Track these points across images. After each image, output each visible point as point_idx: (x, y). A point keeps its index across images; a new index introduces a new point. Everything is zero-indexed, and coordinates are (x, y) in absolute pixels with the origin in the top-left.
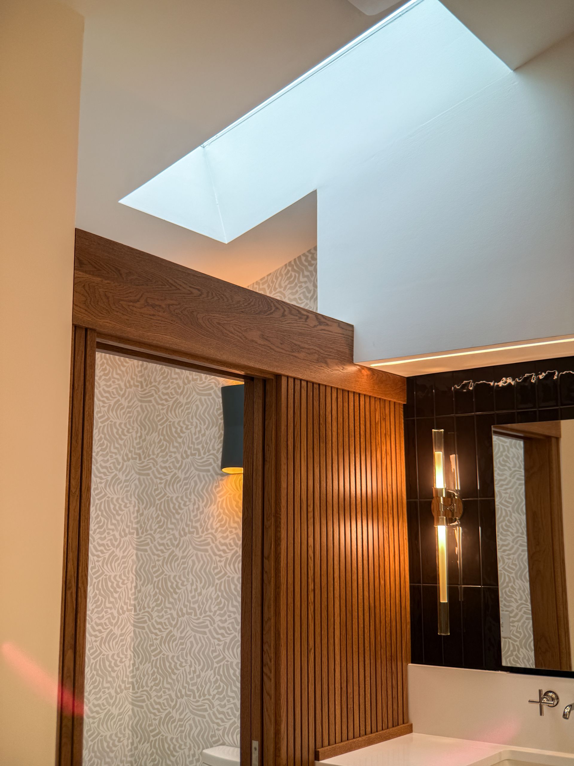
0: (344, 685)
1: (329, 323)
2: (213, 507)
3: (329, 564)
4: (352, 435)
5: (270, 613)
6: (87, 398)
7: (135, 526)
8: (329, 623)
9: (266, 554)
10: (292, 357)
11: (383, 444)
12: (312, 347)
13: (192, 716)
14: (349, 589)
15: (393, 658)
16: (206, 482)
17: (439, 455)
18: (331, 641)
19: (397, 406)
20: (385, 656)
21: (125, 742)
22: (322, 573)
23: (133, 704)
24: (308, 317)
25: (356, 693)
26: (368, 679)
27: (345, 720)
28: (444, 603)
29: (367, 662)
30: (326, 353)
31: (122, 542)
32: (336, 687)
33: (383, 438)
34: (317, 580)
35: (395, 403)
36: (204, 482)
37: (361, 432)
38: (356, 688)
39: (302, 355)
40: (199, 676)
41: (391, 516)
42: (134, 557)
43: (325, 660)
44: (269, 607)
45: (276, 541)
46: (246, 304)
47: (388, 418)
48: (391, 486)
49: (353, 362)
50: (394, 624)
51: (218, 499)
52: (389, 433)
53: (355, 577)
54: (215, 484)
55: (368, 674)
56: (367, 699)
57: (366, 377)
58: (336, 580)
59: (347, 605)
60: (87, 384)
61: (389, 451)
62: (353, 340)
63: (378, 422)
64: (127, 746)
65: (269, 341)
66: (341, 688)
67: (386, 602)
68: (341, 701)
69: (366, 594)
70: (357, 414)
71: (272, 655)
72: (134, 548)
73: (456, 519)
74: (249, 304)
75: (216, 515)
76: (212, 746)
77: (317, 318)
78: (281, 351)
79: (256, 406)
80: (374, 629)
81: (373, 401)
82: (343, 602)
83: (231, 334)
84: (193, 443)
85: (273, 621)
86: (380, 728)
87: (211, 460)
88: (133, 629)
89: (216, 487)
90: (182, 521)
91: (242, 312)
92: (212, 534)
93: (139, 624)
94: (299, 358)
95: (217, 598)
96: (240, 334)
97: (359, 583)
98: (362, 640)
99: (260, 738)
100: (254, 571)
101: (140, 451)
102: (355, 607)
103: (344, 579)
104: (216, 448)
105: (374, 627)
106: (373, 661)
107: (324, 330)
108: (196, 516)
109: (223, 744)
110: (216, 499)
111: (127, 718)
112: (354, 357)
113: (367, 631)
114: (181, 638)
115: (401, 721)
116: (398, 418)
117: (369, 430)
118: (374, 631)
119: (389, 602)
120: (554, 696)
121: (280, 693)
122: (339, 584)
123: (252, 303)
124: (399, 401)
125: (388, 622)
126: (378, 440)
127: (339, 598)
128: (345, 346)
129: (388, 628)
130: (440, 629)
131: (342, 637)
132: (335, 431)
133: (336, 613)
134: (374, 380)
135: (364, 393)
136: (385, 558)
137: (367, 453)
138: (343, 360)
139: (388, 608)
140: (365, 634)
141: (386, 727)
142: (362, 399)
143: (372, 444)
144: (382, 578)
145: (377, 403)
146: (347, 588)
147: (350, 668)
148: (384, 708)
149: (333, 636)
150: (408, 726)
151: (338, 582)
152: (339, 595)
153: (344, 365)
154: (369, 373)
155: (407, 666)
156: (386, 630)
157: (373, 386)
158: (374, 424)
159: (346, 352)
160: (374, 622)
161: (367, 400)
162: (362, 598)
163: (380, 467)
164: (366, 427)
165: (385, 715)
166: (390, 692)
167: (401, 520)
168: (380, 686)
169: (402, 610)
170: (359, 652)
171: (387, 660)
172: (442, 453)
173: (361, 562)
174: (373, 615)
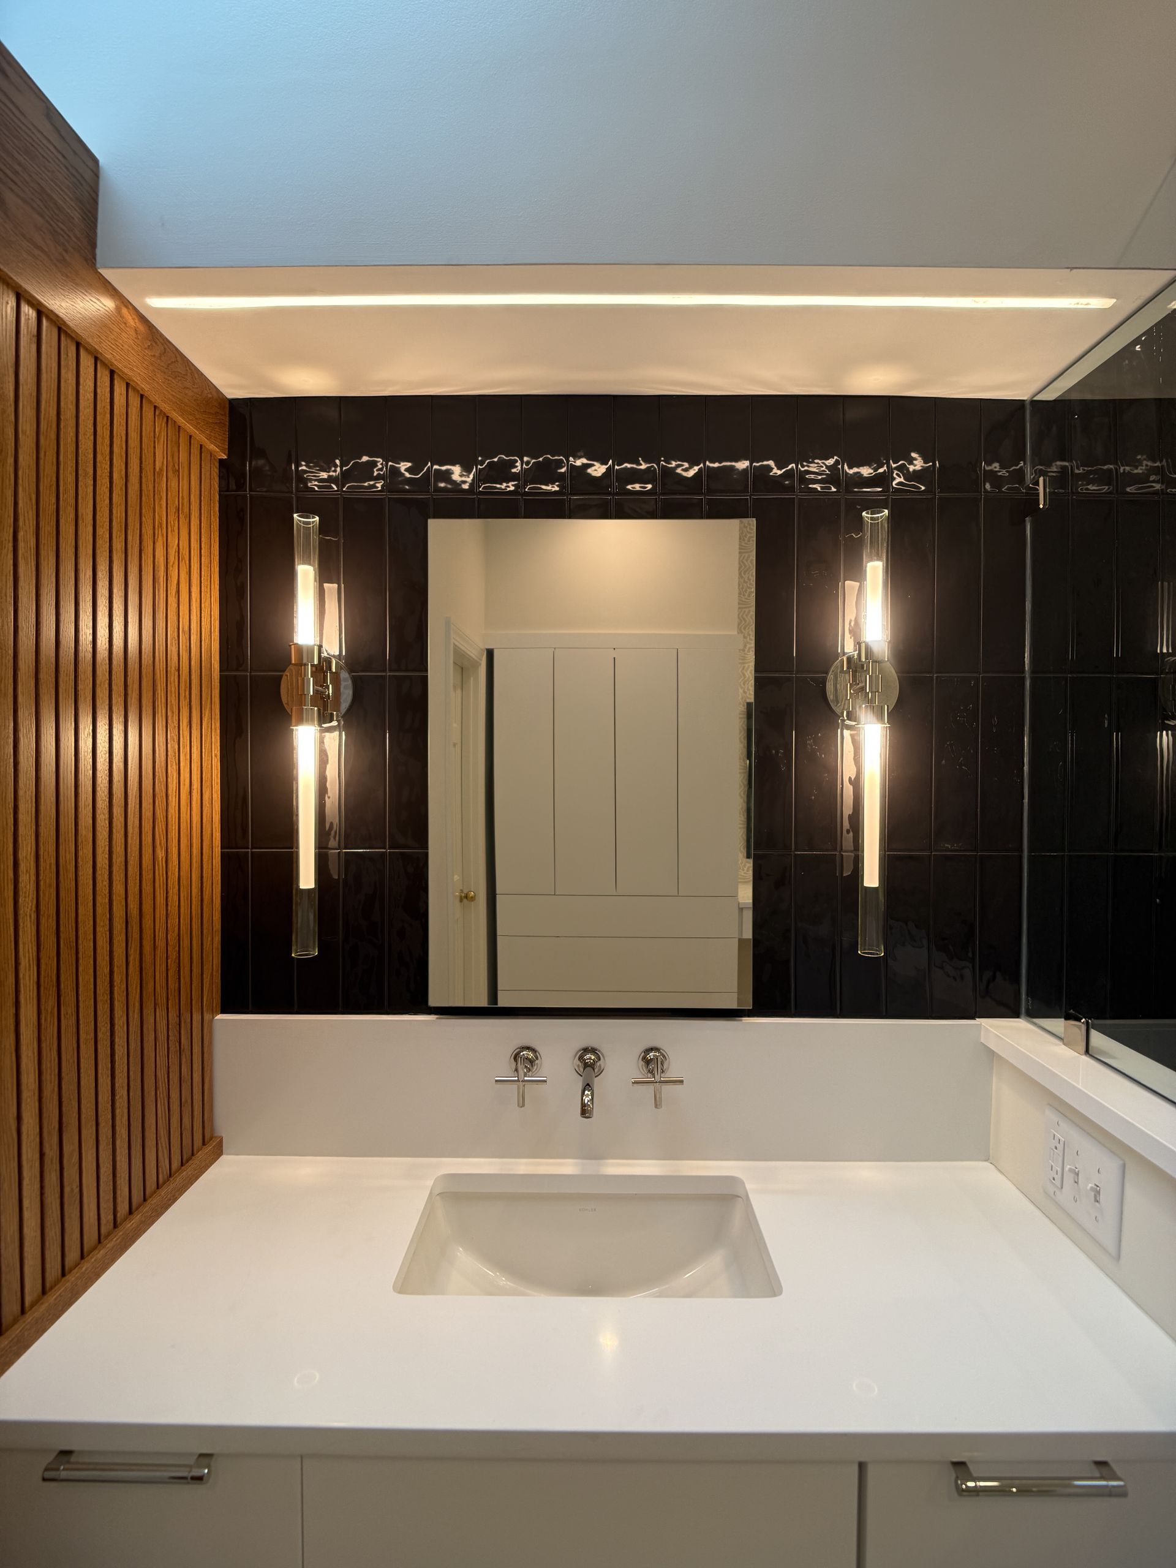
11: (173, 531)
14: (67, 884)
17: (306, 573)
19: (206, 456)
20: (165, 1022)
26: (121, 1093)
28: (309, 890)
29: (120, 1052)
33: (172, 518)
35: (201, 446)
37: (115, 476)
41: (184, 704)
47: (184, 472)
48: (187, 636)
50: (186, 942)
52: (186, 510)
53: (86, 851)
55: (121, 1081)
56: (118, 1142)
57: (133, 333)
58: (22, 867)
59: (62, 929)
61: (184, 551)
62: (95, 203)
63: (161, 470)
66: (42, 1155)
67: (170, 899)
68: (42, 1188)
69: (118, 887)
73: (332, 715)
80: (138, 969)
97: (99, 865)
98: (107, 1006)
102: (86, 928)
103: (53, 861)
105: (137, 962)
112: (98, 252)
113: (118, 978)
115: (198, 1143)
116: (208, 484)
117: (136, 480)
118: (138, 973)
119: (176, 898)
120: (532, 1055)
122: (33, 878)
124: (212, 447)
125: (173, 940)
126: (160, 517)
127: (34, 916)
128: (66, 194)
129: (173, 955)
130: (297, 945)
131: (46, 1020)
132: (28, 432)
133: (25, 957)
134: (154, 356)
135: (126, 370)
136: (170, 798)
137: (130, 538)
138: (62, 233)
139: (173, 910)
140: (116, 988)
141: (166, 1177)
142: (119, 389)
143: (144, 519)
144: (160, 844)
145: (160, 423)
146: (62, 885)
147: (69, 1087)
148: (163, 1139)
149: (12, 1027)
150: (214, 1147)
151: (33, 871)
152: (34, 909)
153: (66, 251)
154: (141, 328)
155: (211, 1020)
156: (169, 961)
157: (151, 368)
158: (152, 471)
159: (73, 218)
160: (138, 952)
161: (135, 401)
162: (107, 901)
163: (162, 583)
164: (130, 470)
165: (165, 1151)
166: (175, 1096)
167: (207, 715)
168: (153, 1093)
169: (205, 907)
170: (99, 1038)
171: (170, 1027)
172: (314, 570)
173: (106, 811)
174: (135, 935)
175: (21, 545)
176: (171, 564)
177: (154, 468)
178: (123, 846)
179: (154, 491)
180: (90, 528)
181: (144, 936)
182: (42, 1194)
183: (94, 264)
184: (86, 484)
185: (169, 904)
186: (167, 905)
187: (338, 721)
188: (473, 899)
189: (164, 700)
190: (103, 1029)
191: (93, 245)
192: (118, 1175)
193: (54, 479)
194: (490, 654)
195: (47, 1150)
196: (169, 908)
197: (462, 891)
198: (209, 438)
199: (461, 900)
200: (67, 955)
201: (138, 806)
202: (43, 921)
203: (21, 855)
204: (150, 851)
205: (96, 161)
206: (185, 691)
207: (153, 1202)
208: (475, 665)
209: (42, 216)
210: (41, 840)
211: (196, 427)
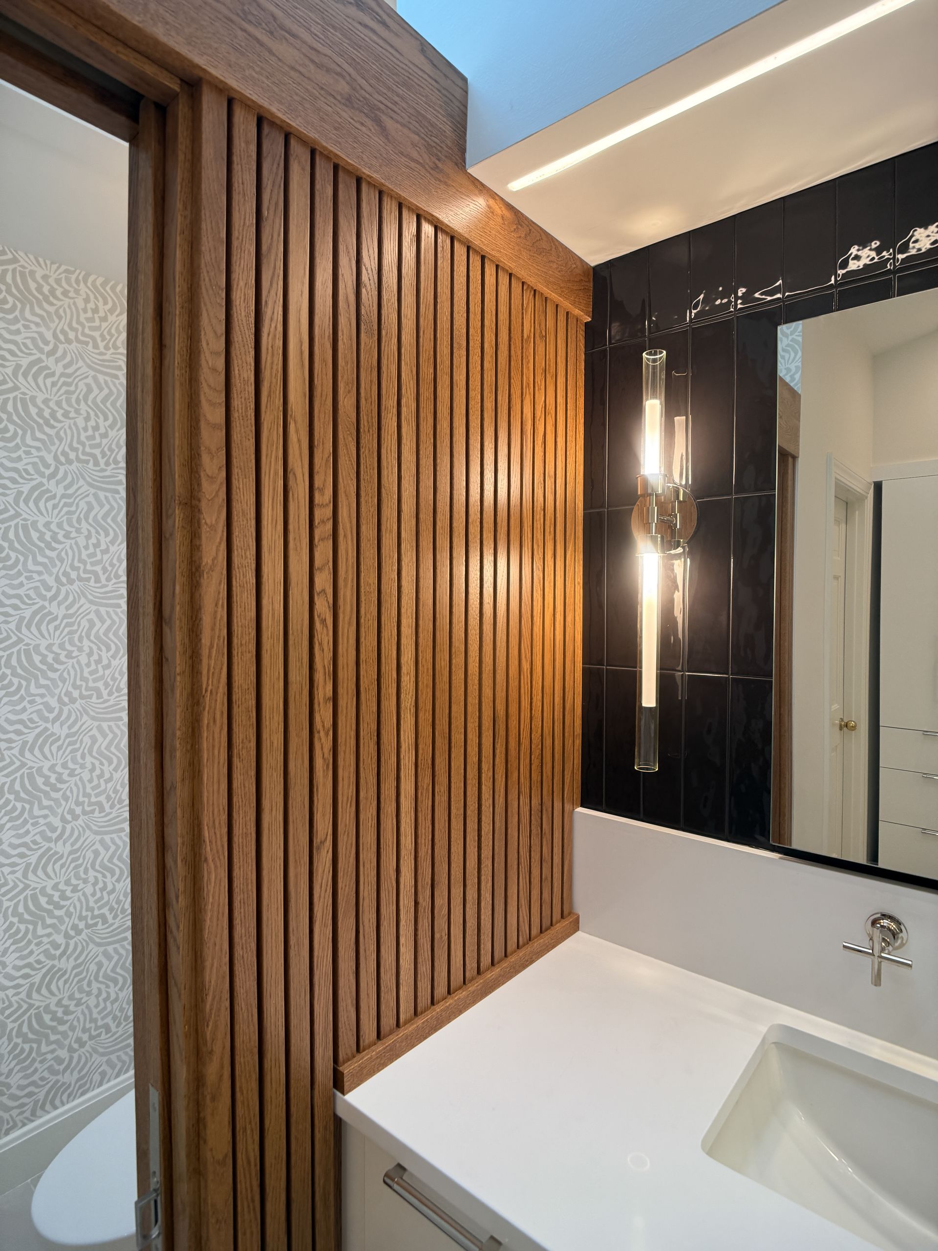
3: (385, 634)
4: (459, 344)
8: (382, 770)
10: (240, 33)
11: (539, 389)
12: (328, 52)
17: (653, 407)
18: (389, 808)
19: (572, 322)
20: (528, 808)
22: (363, 656)
25: (457, 901)
26: (487, 863)
27: (425, 968)
28: (651, 708)
30: (381, 98)
32: (401, 907)
33: (539, 378)
34: (346, 674)
35: (567, 313)
37: (486, 346)
41: (549, 538)
47: (551, 338)
48: (553, 479)
49: (461, 165)
50: (548, 742)
52: (553, 370)
53: (459, 660)
55: (486, 852)
56: (483, 904)
57: (500, 220)
58: (404, 670)
59: (437, 722)
61: (550, 405)
62: (465, 115)
63: (529, 337)
66: (416, 903)
67: (534, 704)
68: (416, 930)
69: (487, 691)
73: (679, 542)
80: (504, 761)
81: (516, 287)
82: (425, 717)
85: (181, 792)
86: (511, 949)
94: (270, 51)
97: (470, 672)
98: (476, 789)
102: (458, 722)
103: (430, 667)
105: (503, 756)
112: (467, 156)
113: (486, 767)
115: (556, 917)
116: (574, 346)
117: (506, 348)
118: (504, 764)
119: (540, 704)
121: (203, 984)
122: (413, 679)
124: (577, 312)
125: (536, 739)
126: (528, 378)
127: (413, 710)
128: (439, 112)
129: (536, 752)
130: (639, 758)
131: (422, 794)
132: (409, 316)
133: (405, 742)
134: (520, 237)
135: (493, 253)
136: (535, 618)
137: (499, 398)
138: (434, 145)
139: (537, 714)
140: (483, 775)
141: (525, 940)
142: (490, 270)
143: (512, 381)
144: (525, 657)
145: (528, 296)
146: (437, 686)
148: (523, 907)
149: (394, 797)
150: (571, 922)
151: (413, 673)
152: (413, 703)
153: (439, 160)
154: (507, 214)
155: (572, 812)
156: (533, 757)
157: (517, 248)
158: (520, 339)
159: (445, 132)
160: (504, 747)
161: (504, 280)
162: (477, 702)
163: (529, 435)
164: (499, 340)
165: (525, 918)
166: (536, 872)
167: (570, 548)
168: (516, 867)
169: (566, 713)
170: (468, 814)
171: (533, 812)
172: (661, 404)
173: (477, 628)
174: (502, 732)
175: (404, 410)
176: (538, 418)
177: (522, 337)
178: (492, 657)
179: (522, 357)
180: (464, 392)
181: (510, 734)
182: (416, 935)
183: (465, 167)
184: (460, 355)
185: (533, 709)
186: (531, 709)
187: (684, 548)
188: (854, 728)
189: (530, 536)
190: (472, 808)
191: (463, 151)
192: (482, 931)
193: (432, 353)
194: (878, 487)
195: (421, 900)
196: (533, 712)
197: (842, 720)
198: (573, 303)
199: (841, 728)
200: (442, 744)
201: (505, 625)
202: (421, 715)
203: (404, 660)
204: (517, 663)
205: (465, 80)
206: (550, 527)
207: (512, 959)
208: (862, 499)
209: (418, 135)
210: (420, 649)
211: (560, 295)
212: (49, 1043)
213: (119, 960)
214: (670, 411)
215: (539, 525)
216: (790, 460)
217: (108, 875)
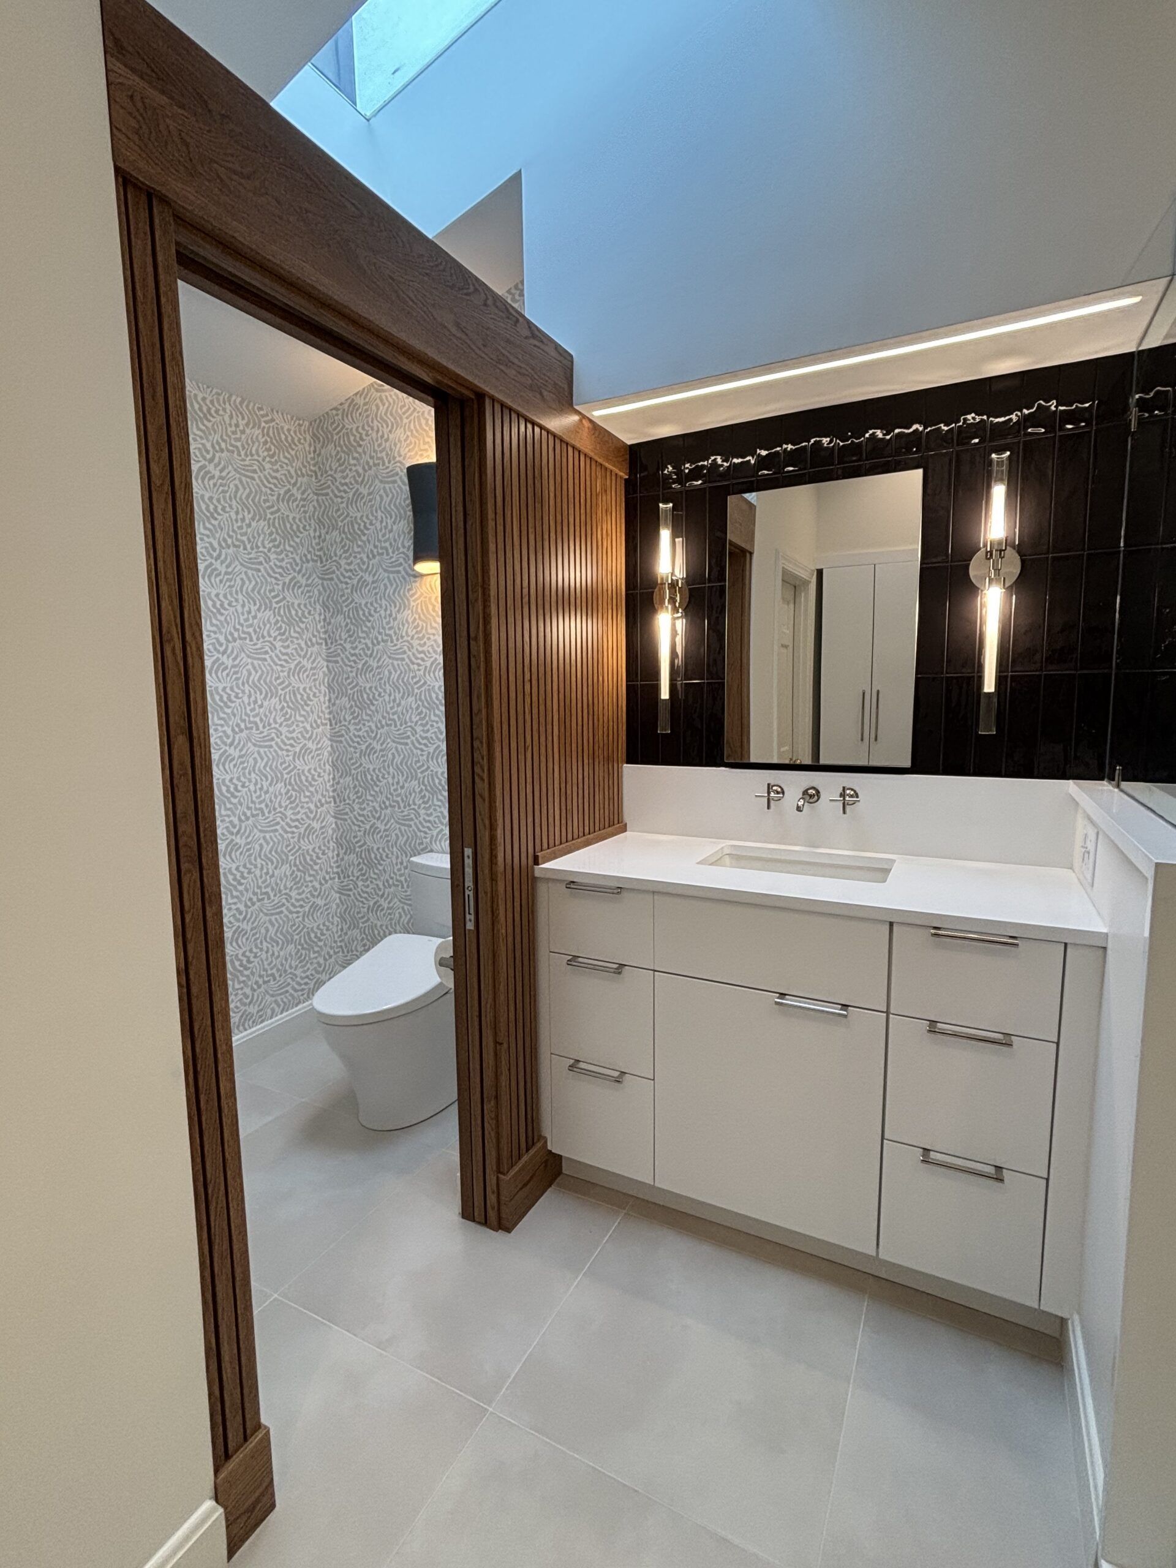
0: (563, 785)
1: (545, 340)
2: (407, 612)
5: (480, 704)
6: (166, 326)
7: (323, 636)
9: (472, 635)
10: (498, 370)
11: (604, 522)
12: (524, 367)
13: (398, 826)
14: (568, 682)
15: (609, 759)
16: (397, 586)
17: (665, 533)
18: (550, 738)
19: (618, 479)
20: (603, 756)
21: (330, 854)
23: (335, 817)
24: (517, 321)
25: (575, 794)
26: (586, 779)
27: (564, 822)
28: (665, 699)
29: (586, 761)
30: (541, 382)
31: (309, 653)
32: (555, 788)
33: (604, 514)
34: (534, 669)
35: (617, 474)
36: (394, 586)
37: (581, 500)
38: (575, 789)
39: (512, 372)
40: (402, 787)
41: (610, 608)
42: (325, 669)
43: (543, 759)
44: (479, 697)
45: (484, 618)
46: (432, 264)
47: (608, 492)
48: (611, 574)
49: (571, 404)
51: (412, 604)
52: (610, 510)
54: (408, 587)
55: (586, 774)
57: (587, 430)
60: (163, 300)
61: (609, 532)
62: (572, 376)
63: (599, 493)
64: (333, 858)
65: (467, 335)
66: (560, 789)
67: (604, 701)
68: (560, 802)
70: (577, 475)
71: (485, 753)
72: (323, 659)
73: (679, 610)
74: (437, 266)
75: (410, 621)
76: (419, 854)
77: (530, 327)
78: (483, 355)
79: (452, 439)
81: (593, 463)
82: (562, 696)
83: (411, 303)
84: (379, 541)
85: (484, 712)
86: (597, 829)
87: (401, 560)
88: (329, 743)
89: (409, 590)
90: (374, 629)
91: (427, 274)
92: (408, 641)
93: (335, 737)
94: (507, 376)
95: (417, 708)
96: (425, 309)
98: (581, 740)
99: (473, 845)
100: (459, 656)
101: (321, 553)
104: (407, 545)
105: (592, 726)
106: (591, 761)
107: (539, 348)
108: (388, 623)
109: (432, 851)
110: (409, 604)
111: (330, 832)
114: (381, 750)
115: (616, 822)
116: (619, 494)
117: (590, 499)
118: (592, 730)
119: (607, 700)
120: (779, 790)
121: (495, 795)
123: (441, 267)
124: (621, 474)
125: (606, 721)
126: (600, 516)
127: (557, 692)
128: (562, 379)
129: (606, 727)
130: (660, 727)
132: (552, 490)
133: (555, 708)
134: (596, 438)
135: (585, 449)
136: (604, 653)
137: (587, 528)
139: (606, 706)
141: (603, 826)
142: (582, 459)
143: (593, 518)
144: (601, 672)
145: (598, 469)
146: (566, 682)
147: (568, 767)
148: (602, 810)
150: (623, 824)
151: (557, 673)
152: (557, 688)
153: (563, 403)
154: (592, 426)
155: (622, 768)
156: (605, 729)
157: (595, 443)
158: (596, 494)
159: (565, 390)
160: (593, 722)
161: (588, 462)
162: (581, 694)
163: (600, 549)
164: (587, 496)
165: (603, 816)
166: (607, 792)
167: (619, 615)
168: (598, 786)
172: (669, 532)
173: (580, 655)
174: (591, 713)
176: (604, 539)
178: (586, 671)
179: (597, 504)
180: (573, 527)
181: (595, 714)
182: (560, 804)
184: (571, 506)
186: (603, 703)
187: (682, 613)
189: (602, 605)
191: (572, 398)
192: (585, 814)
193: (561, 508)
194: (820, 572)
196: (604, 705)
198: (620, 470)
200: (568, 712)
201: (591, 655)
202: (560, 694)
204: (597, 676)
205: (572, 357)
206: (611, 602)
207: (598, 833)
208: (806, 583)
209: (555, 393)
211: (614, 464)
212: (240, 983)
213: (279, 927)
214: (674, 535)
215: (605, 600)
216: (748, 555)
217: (270, 864)
